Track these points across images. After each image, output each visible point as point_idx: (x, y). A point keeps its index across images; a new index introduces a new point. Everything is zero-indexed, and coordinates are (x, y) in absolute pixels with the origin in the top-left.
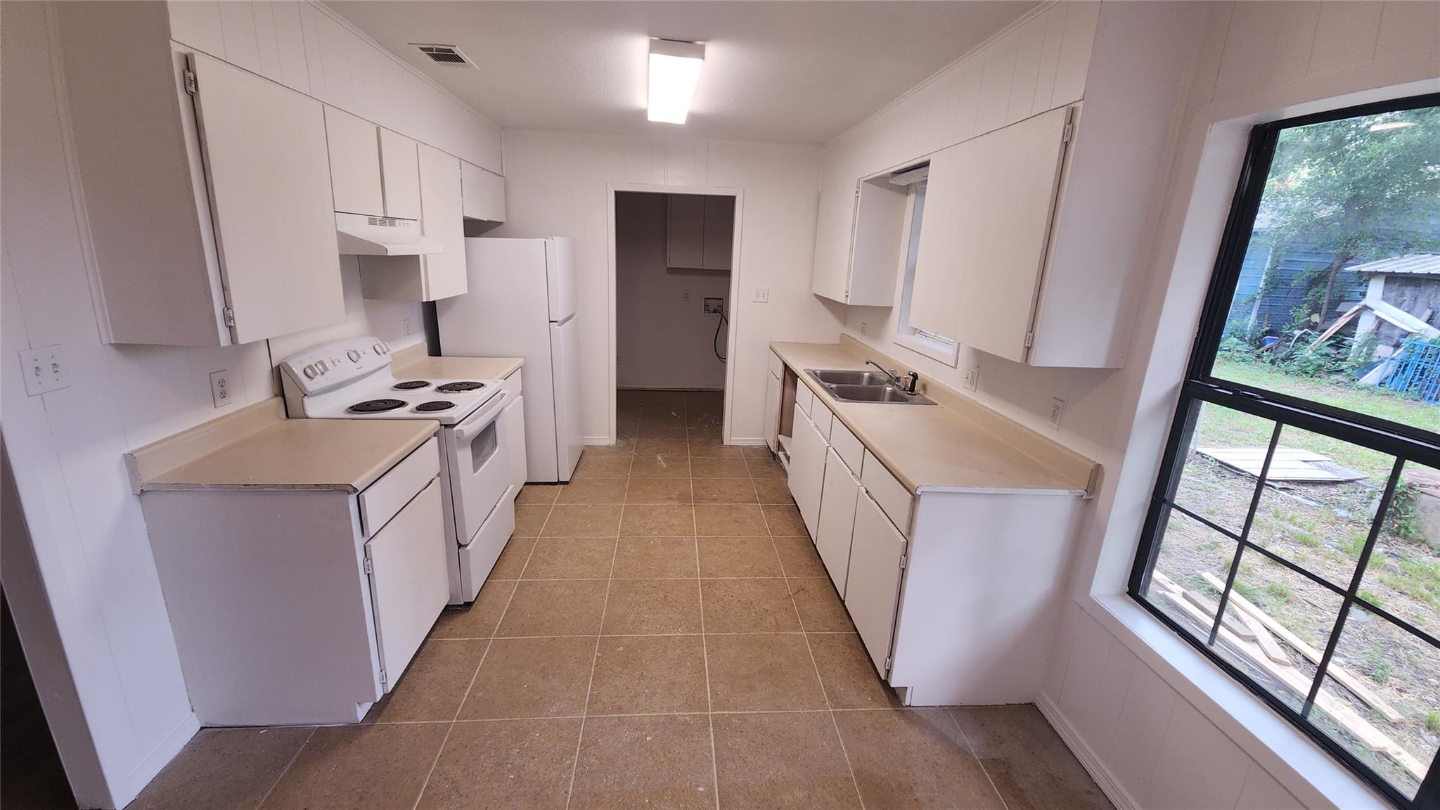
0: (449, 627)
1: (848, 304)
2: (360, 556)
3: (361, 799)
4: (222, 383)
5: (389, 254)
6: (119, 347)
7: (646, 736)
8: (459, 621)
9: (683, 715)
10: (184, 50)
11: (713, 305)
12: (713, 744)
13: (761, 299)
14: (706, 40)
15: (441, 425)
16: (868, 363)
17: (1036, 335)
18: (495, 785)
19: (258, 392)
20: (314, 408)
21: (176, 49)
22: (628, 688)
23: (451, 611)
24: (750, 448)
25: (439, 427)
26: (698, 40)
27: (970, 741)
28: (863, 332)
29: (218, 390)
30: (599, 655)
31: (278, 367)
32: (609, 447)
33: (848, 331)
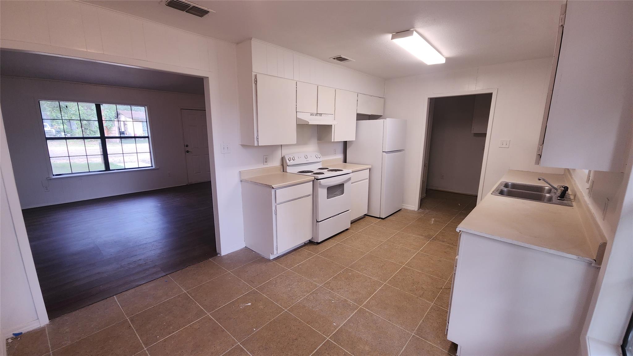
0: (309, 247)
2: (274, 208)
3: (257, 275)
4: (266, 159)
5: (309, 124)
6: (243, 146)
7: (333, 300)
8: (312, 247)
9: (351, 302)
10: (255, 74)
12: (352, 315)
13: (504, 146)
15: (315, 179)
16: (540, 180)
18: (284, 288)
19: (277, 163)
20: (289, 170)
21: (253, 74)
22: (341, 285)
23: (311, 243)
25: (314, 179)
29: (265, 160)
30: (342, 272)
31: (283, 157)
32: (414, 211)
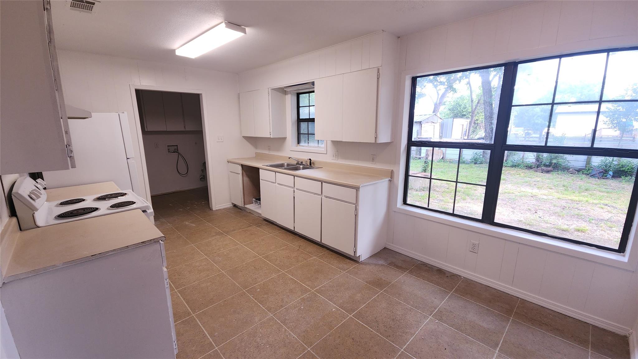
1: (271, 137)
11: (172, 149)
13: (220, 141)
14: (246, 27)
15: (142, 211)
16: (289, 158)
17: (378, 134)
20: (40, 222)
22: (277, 299)
24: (226, 208)
26: (243, 26)
27: (381, 262)
28: (269, 149)
30: (252, 296)
33: (259, 151)
